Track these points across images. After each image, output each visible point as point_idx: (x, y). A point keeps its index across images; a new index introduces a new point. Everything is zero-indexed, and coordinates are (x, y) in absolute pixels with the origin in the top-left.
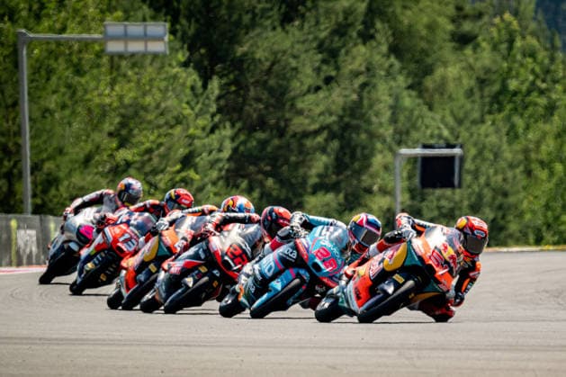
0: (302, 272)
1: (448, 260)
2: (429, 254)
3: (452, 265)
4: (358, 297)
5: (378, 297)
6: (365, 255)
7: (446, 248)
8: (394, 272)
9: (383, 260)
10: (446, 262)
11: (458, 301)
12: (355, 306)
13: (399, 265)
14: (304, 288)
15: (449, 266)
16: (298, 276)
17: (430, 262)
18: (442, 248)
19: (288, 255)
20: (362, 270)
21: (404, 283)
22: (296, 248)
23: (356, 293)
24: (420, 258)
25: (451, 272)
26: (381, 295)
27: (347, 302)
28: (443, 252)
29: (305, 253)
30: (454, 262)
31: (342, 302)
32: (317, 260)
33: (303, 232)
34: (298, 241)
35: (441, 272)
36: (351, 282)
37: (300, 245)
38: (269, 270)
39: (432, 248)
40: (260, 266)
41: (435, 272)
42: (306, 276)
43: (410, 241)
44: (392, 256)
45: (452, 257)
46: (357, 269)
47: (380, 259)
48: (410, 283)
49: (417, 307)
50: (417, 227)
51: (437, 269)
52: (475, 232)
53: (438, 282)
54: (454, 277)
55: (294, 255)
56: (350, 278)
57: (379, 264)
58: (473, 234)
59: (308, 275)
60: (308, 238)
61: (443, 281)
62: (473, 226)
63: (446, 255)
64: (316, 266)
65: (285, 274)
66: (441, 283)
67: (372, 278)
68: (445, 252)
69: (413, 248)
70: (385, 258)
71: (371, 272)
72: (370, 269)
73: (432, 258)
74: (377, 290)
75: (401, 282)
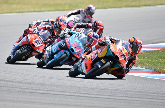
0: (67, 51)
1: (124, 54)
2: (117, 51)
3: (126, 56)
4: (86, 68)
5: (94, 68)
6: (90, 50)
7: (124, 49)
8: (101, 58)
9: (97, 53)
10: (123, 55)
11: (127, 71)
12: (85, 71)
13: (104, 55)
14: (67, 58)
15: (125, 57)
16: (65, 53)
17: (117, 55)
18: (122, 49)
19: (62, 45)
20: (88, 56)
21: (105, 63)
22: (65, 42)
23: (86, 66)
24: (113, 53)
25: (125, 59)
26: (96, 68)
27: (82, 69)
29: (68, 44)
31: (80, 69)
32: (73, 47)
33: (68, 36)
34: (66, 39)
35: (121, 59)
36: (84, 61)
37: (66, 41)
38: (54, 50)
39: (118, 49)
40: (52, 48)
41: (119, 59)
42: (68, 53)
43: (109, 46)
44: (101, 51)
46: (86, 55)
47: (96, 52)
48: (108, 63)
49: (110, 73)
50: (112, 40)
51: (119, 58)
52: (138, 44)
53: (120, 63)
54: (126, 61)
55: (64, 45)
56: (83, 59)
57: (96, 54)
58: (137, 45)
59: (69, 53)
60: (70, 38)
61: (122, 63)
62: (137, 42)
63: (124, 52)
64: (72, 50)
65: (60, 52)
66: (121, 64)
67: (92, 60)
68: (123, 51)
69: (110, 49)
70: (98, 52)
71: (92, 58)
72: (92, 56)
73: (118, 53)
74: (94, 65)
75: (104, 63)
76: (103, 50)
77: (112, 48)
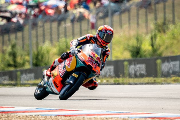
1: (96, 60)
2: (87, 60)
4: (57, 86)
5: (67, 86)
7: (94, 55)
8: (72, 72)
10: (96, 62)
13: (74, 68)
17: (89, 64)
18: (93, 55)
20: (55, 72)
23: (55, 84)
24: (84, 62)
28: (93, 57)
30: (99, 60)
31: (48, 89)
39: (88, 56)
41: (92, 67)
44: (69, 64)
45: (98, 58)
47: (63, 66)
57: (63, 68)
61: (96, 71)
67: (62, 77)
68: (94, 57)
69: (79, 59)
70: (65, 66)
71: (60, 74)
72: (59, 72)
73: (89, 61)
74: (66, 83)
75: (77, 77)
76: (71, 62)
77: (81, 58)
